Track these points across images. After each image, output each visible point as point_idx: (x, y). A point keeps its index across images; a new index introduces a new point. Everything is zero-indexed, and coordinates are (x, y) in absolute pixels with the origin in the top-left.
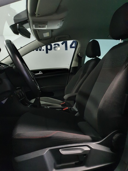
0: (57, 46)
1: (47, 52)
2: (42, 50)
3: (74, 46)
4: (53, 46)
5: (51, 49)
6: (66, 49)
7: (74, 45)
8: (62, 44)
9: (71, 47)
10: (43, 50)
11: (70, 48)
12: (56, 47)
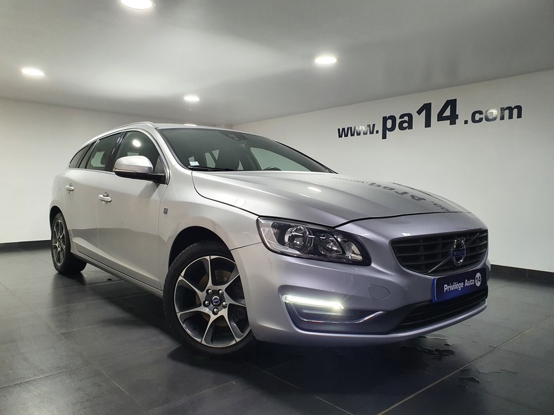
0: (406, 118)
1: (384, 137)
2: (375, 132)
3: (449, 115)
4: (398, 121)
5: (392, 129)
6: (428, 124)
7: (447, 113)
8: (419, 112)
9: (441, 118)
10: (377, 132)
11: (438, 121)
12: (405, 122)
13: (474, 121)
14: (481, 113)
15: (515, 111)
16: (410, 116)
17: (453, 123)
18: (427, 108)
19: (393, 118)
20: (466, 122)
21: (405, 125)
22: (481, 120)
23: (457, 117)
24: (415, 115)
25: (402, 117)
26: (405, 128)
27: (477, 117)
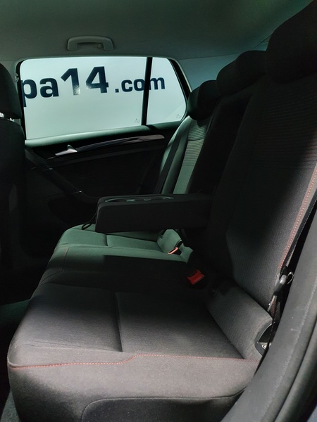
3: (99, 82)
4: (39, 87)
5: (33, 95)
7: (97, 80)
8: (65, 78)
9: (90, 85)
12: (49, 88)
13: (124, 89)
14: (130, 82)
15: (159, 83)
16: (54, 82)
17: (104, 91)
18: (72, 74)
19: (32, 83)
20: (117, 91)
21: (49, 91)
22: (131, 89)
23: (107, 85)
24: (60, 82)
25: (43, 81)
26: (49, 95)
27: (127, 86)
